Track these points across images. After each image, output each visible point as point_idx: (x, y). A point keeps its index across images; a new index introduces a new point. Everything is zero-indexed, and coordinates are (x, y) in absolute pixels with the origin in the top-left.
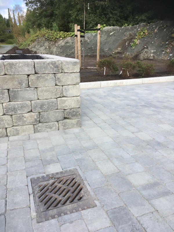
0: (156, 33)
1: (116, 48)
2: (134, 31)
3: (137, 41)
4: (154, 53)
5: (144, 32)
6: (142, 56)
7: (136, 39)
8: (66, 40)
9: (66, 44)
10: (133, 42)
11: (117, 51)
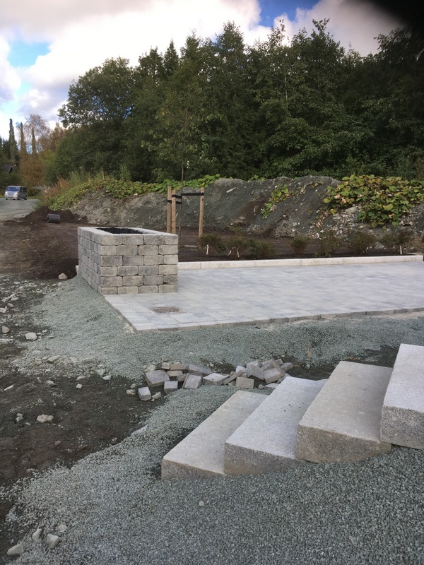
0: (303, 194)
1: (237, 217)
2: (269, 190)
3: (272, 207)
4: (297, 227)
5: (283, 193)
6: (277, 232)
7: (270, 202)
8: (145, 198)
9: (145, 204)
10: (265, 207)
11: (237, 221)
